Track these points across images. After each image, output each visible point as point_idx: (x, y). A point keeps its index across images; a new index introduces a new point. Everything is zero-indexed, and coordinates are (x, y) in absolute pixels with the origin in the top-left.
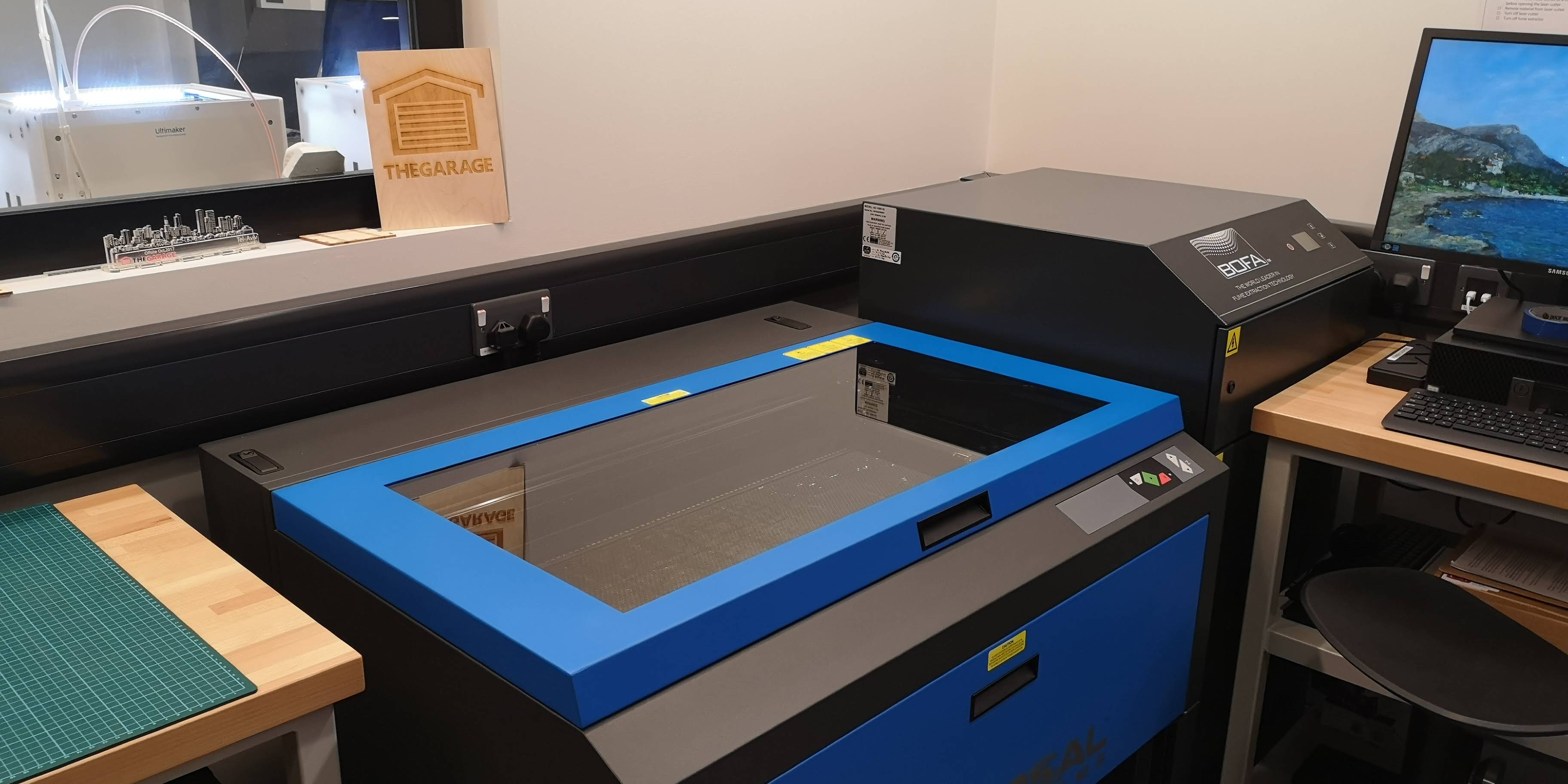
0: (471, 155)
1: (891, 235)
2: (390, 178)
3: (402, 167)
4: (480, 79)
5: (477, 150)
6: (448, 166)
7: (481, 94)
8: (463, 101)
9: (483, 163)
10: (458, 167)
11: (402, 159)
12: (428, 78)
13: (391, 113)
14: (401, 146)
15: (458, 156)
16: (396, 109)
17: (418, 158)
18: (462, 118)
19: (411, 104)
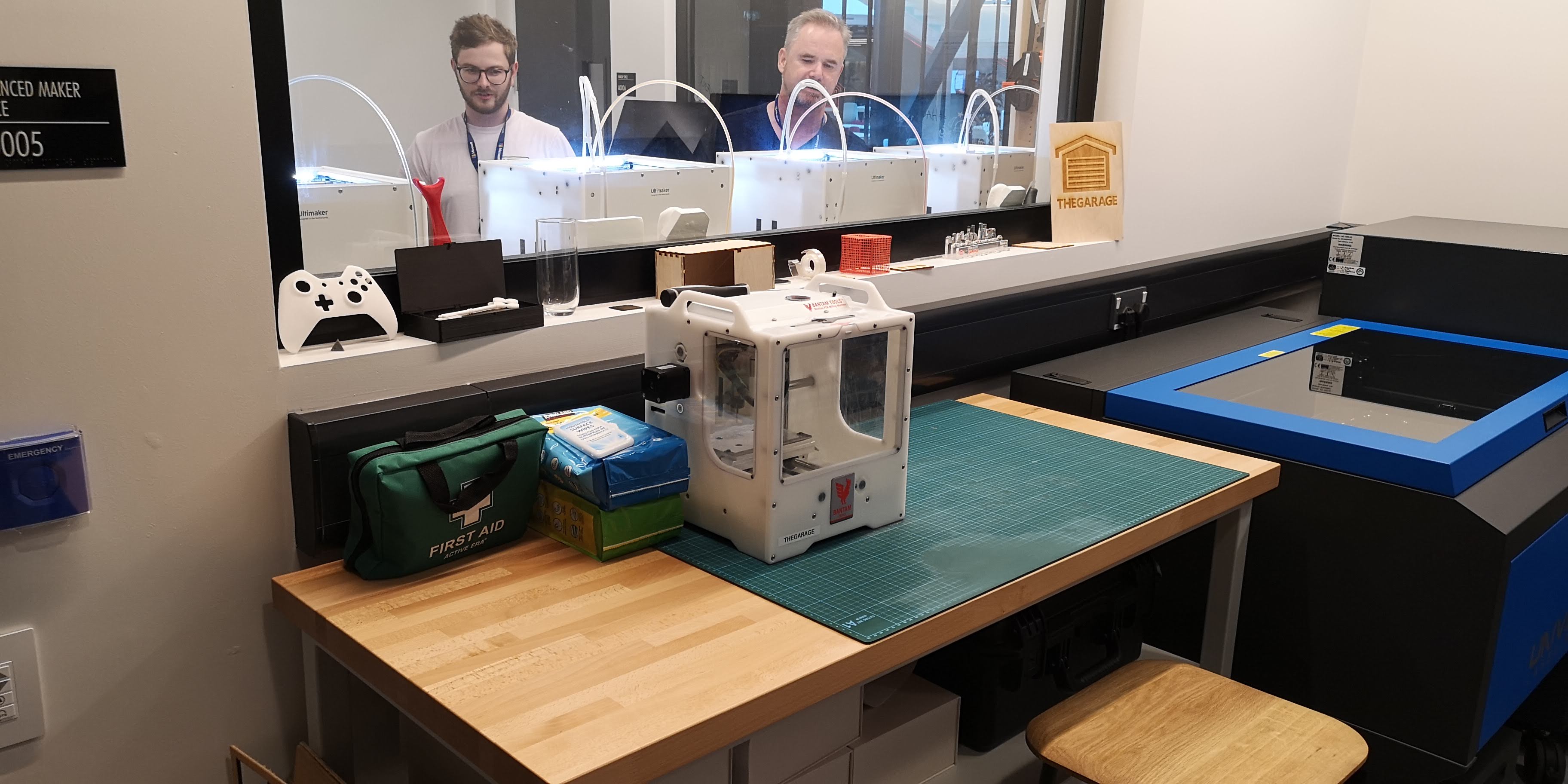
0: (1105, 193)
1: (1357, 256)
2: (1060, 208)
3: (1067, 201)
4: (1114, 143)
5: (1108, 191)
6: (1093, 201)
7: (1115, 153)
8: (1104, 157)
9: (1111, 199)
10: (1098, 202)
11: (1068, 195)
12: (1086, 141)
13: (1064, 164)
14: (1068, 187)
15: (1098, 193)
16: (1067, 161)
17: (1076, 195)
18: (1102, 168)
19: (1076, 158)
